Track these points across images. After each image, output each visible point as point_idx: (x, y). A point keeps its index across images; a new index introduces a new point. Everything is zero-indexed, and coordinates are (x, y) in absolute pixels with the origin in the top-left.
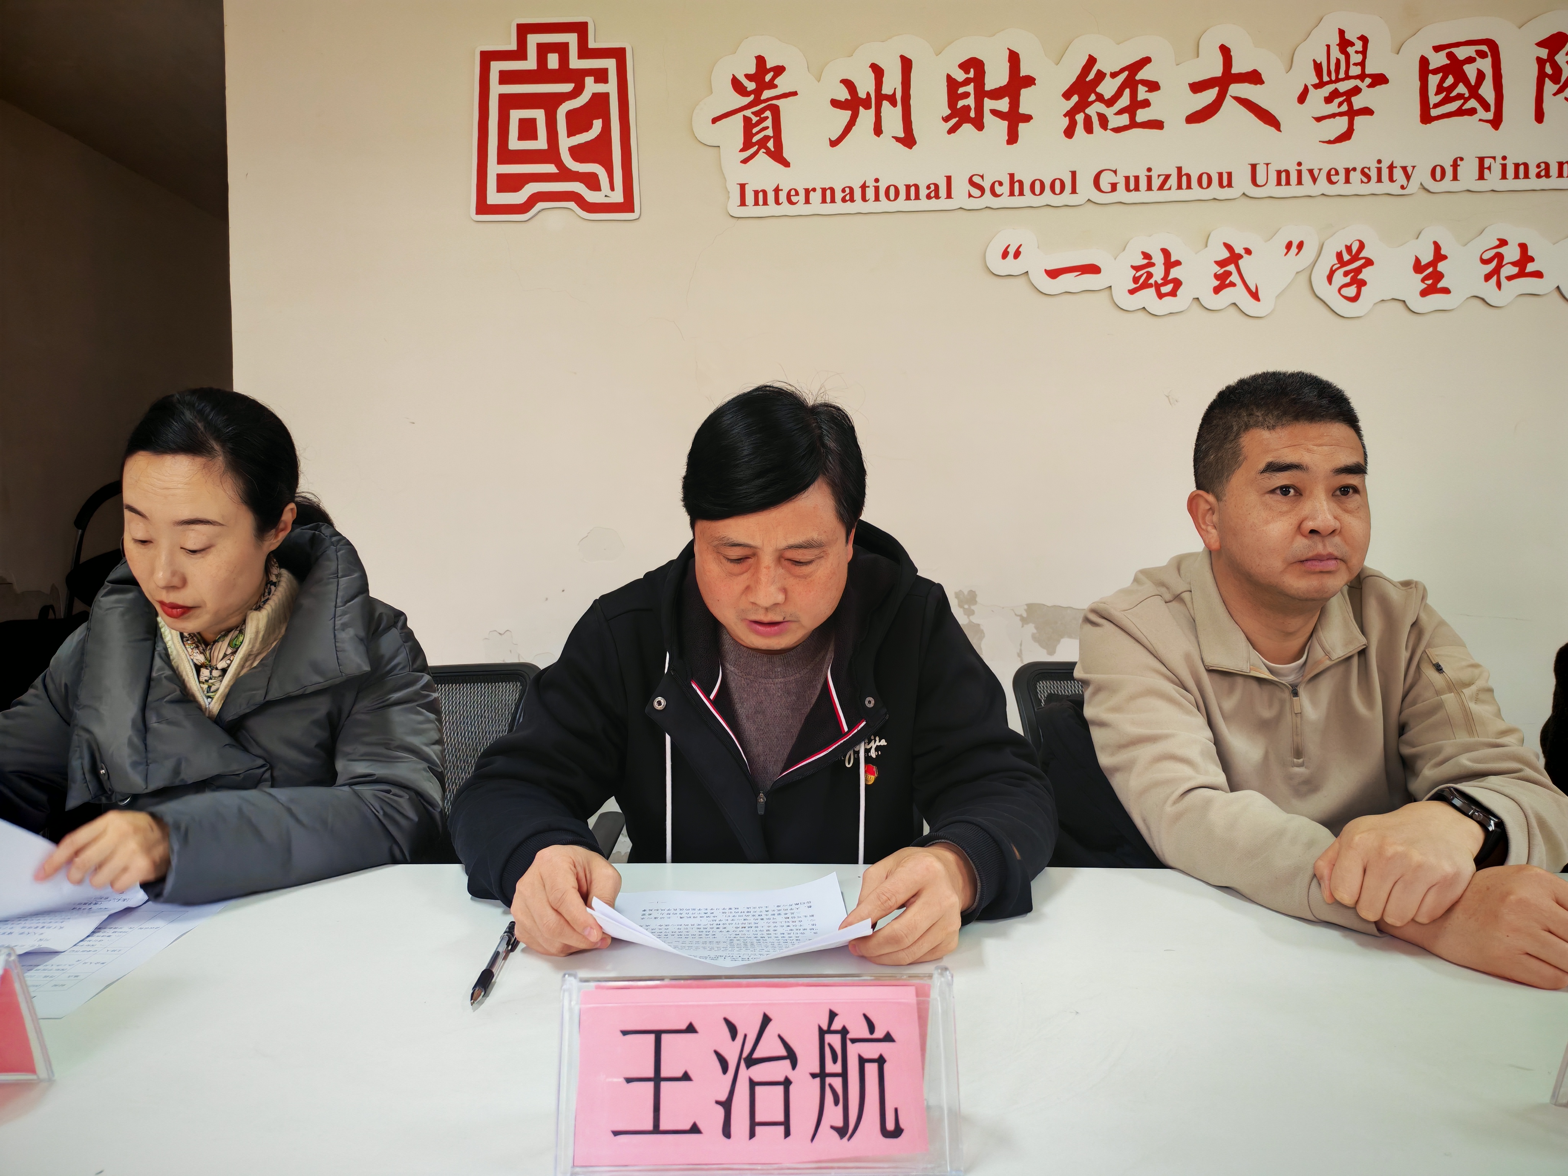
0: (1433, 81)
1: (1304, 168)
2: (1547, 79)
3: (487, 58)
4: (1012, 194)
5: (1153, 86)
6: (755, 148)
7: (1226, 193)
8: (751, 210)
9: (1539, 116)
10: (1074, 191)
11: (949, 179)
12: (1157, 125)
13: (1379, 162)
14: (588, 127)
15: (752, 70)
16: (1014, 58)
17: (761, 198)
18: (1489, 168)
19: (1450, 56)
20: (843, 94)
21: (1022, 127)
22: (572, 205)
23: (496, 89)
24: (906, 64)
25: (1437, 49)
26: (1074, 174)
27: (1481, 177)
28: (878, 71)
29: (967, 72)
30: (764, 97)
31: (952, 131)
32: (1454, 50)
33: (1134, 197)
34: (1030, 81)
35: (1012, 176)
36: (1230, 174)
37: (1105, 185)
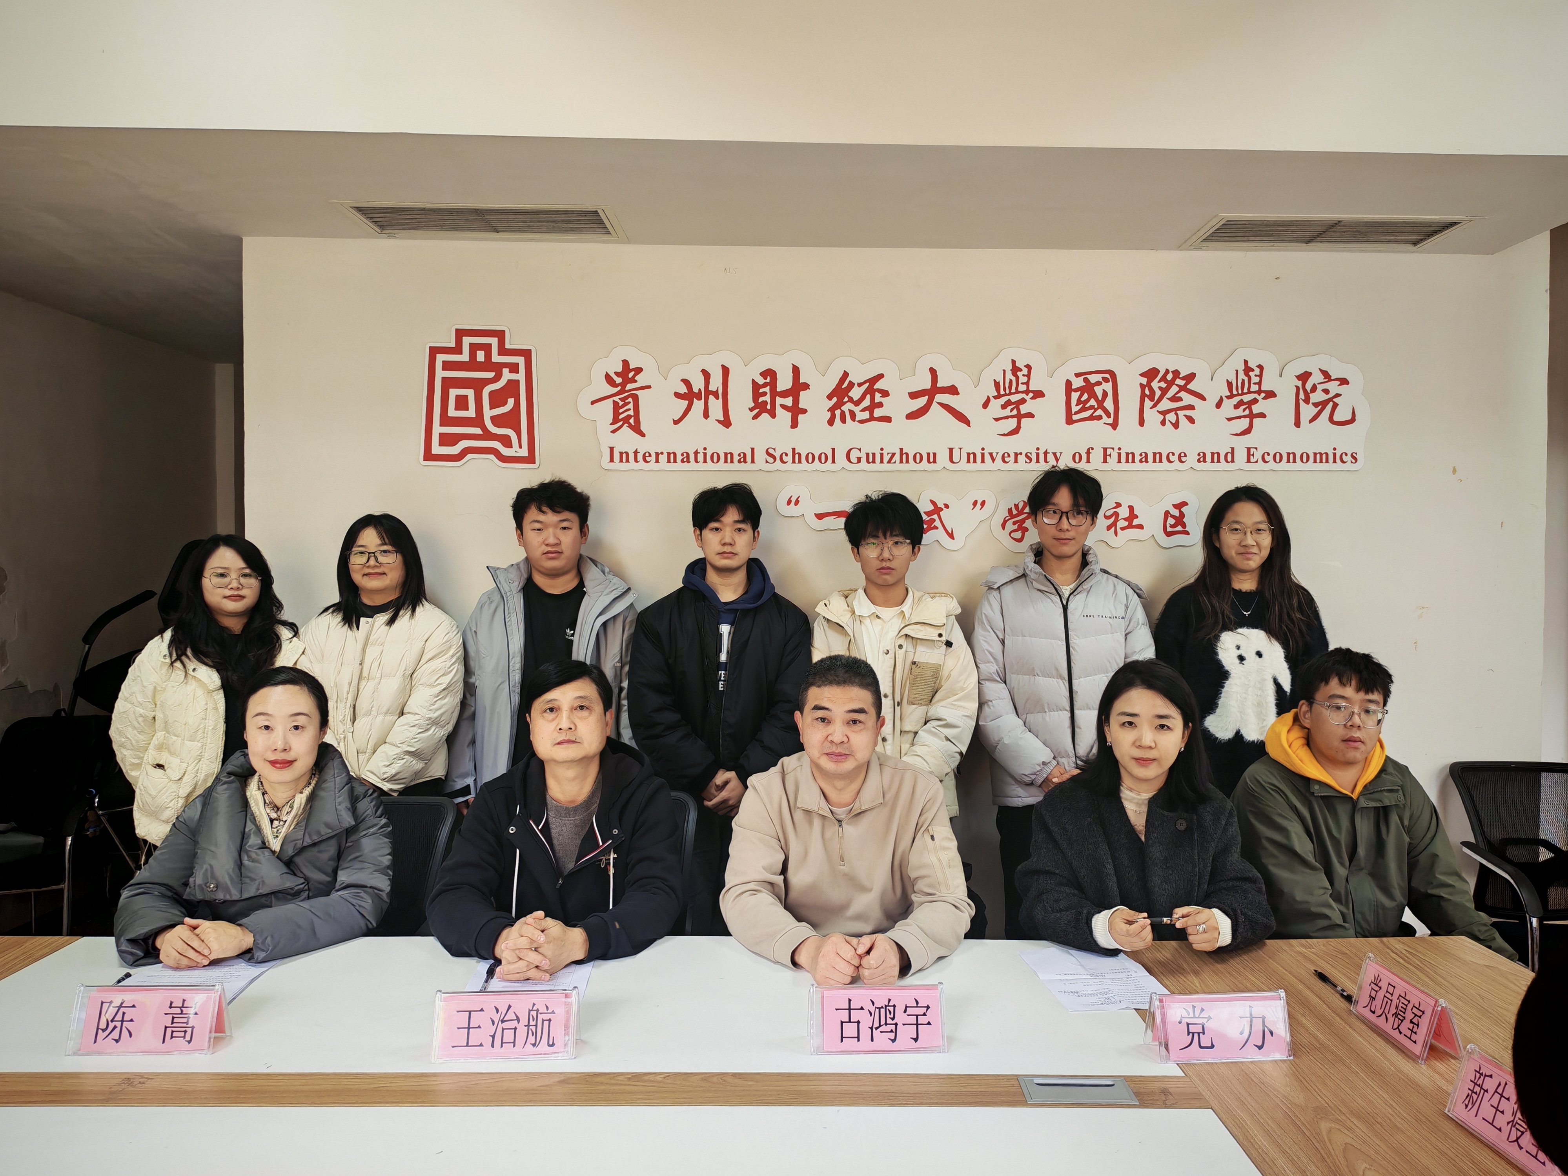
0: (1075, 396)
1: (986, 452)
2: (1146, 398)
3: (434, 351)
4: (794, 462)
5: (885, 394)
6: (620, 424)
7: (932, 466)
8: (617, 465)
9: (1142, 423)
10: (833, 462)
11: (753, 449)
12: (888, 419)
13: (1038, 449)
14: (505, 403)
15: (620, 370)
16: (796, 370)
17: (624, 457)
18: (1110, 455)
19: (1086, 380)
20: (683, 389)
21: (801, 417)
22: (492, 457)
23: (440, 374)
24: (726, 371)
25: (1078, 375)
26: (833, 450)
27: (1105, 461)
28: (706, 375)
29: (766, 379)
30: (627, 388)
31: (755, 417)
32: (1088, 376)
33: (872, 466)
34: (806, 386)
35: (794, 449)
36: (935, 454)
37: (854, 459)
